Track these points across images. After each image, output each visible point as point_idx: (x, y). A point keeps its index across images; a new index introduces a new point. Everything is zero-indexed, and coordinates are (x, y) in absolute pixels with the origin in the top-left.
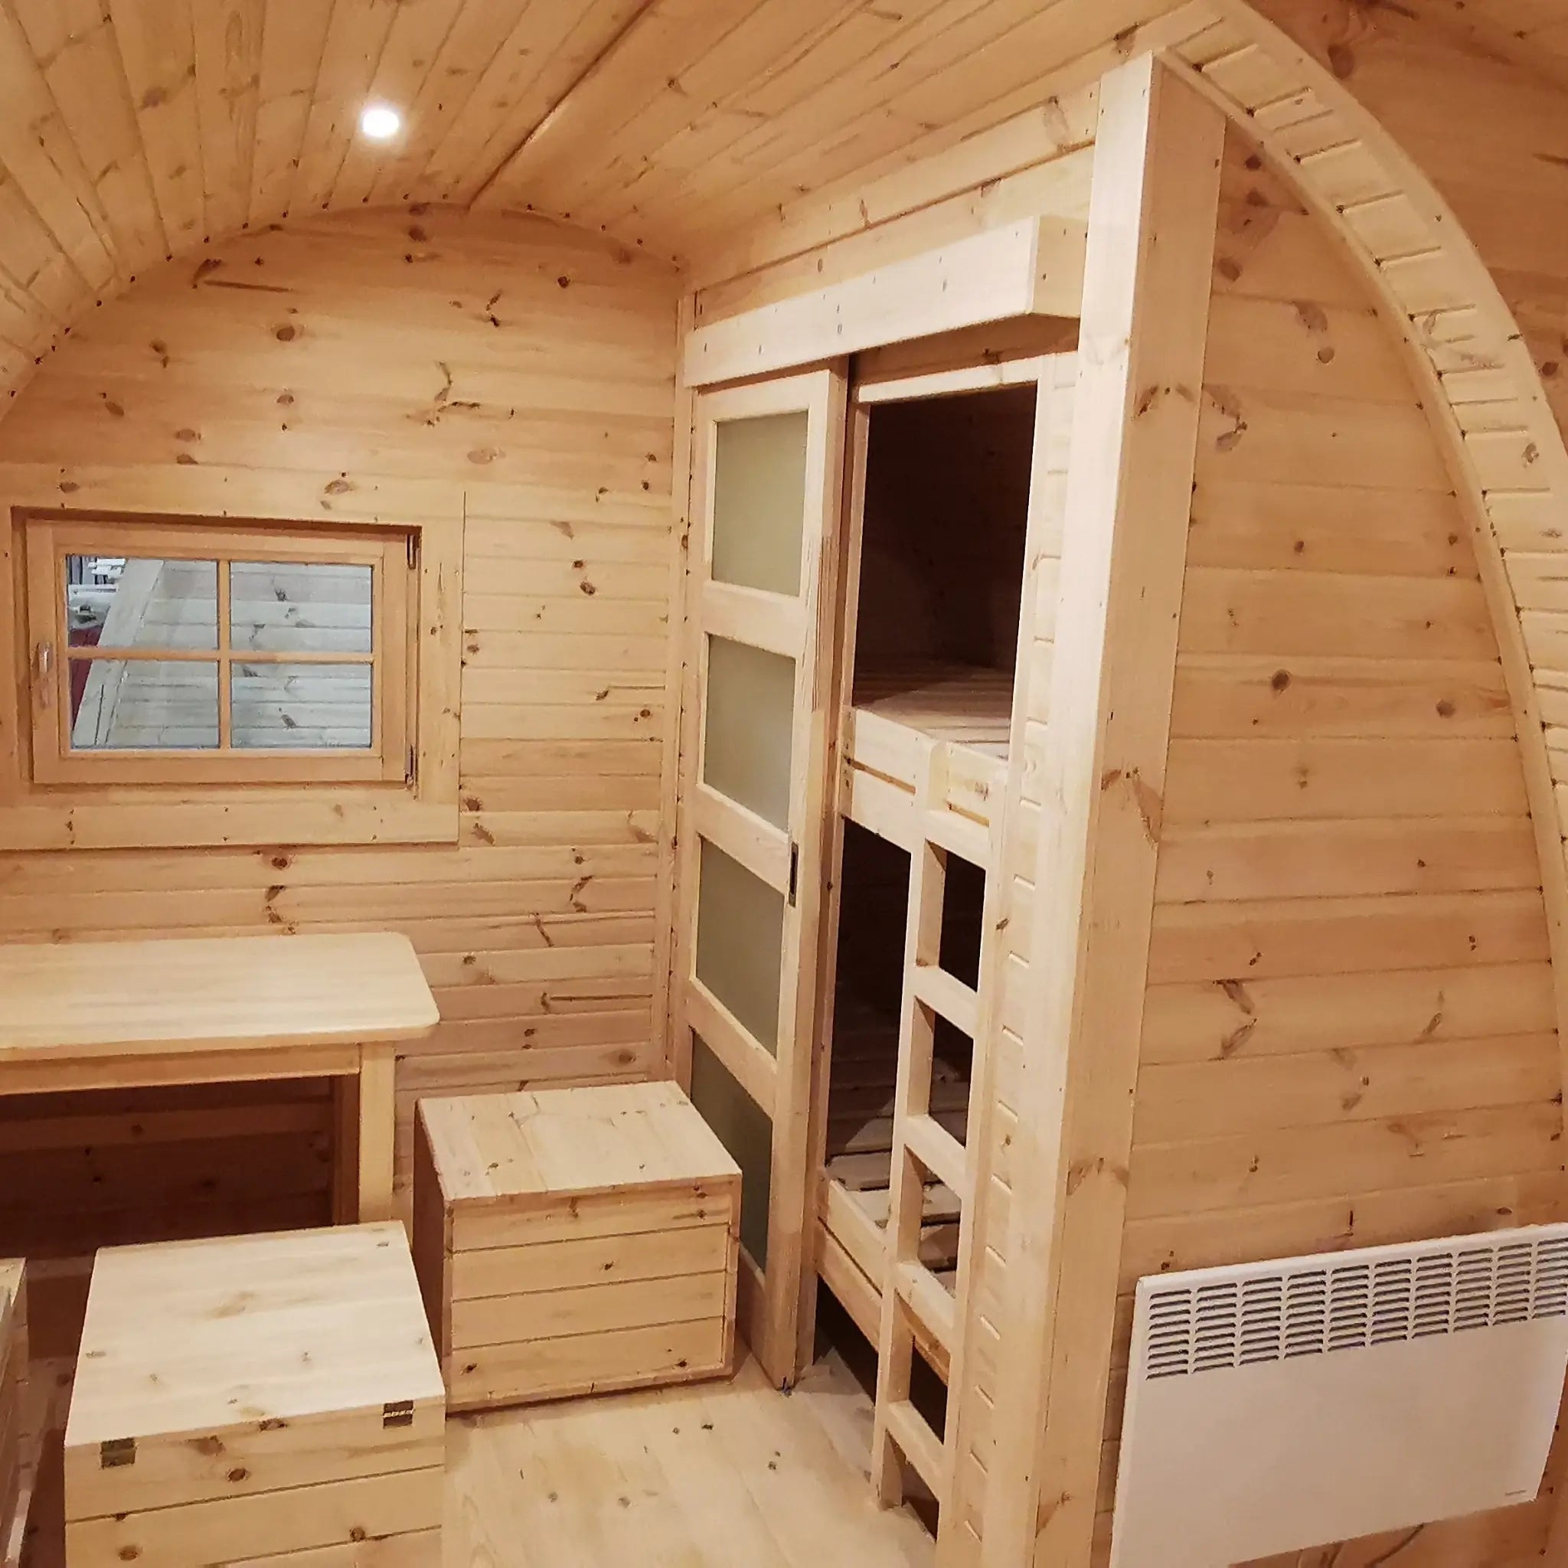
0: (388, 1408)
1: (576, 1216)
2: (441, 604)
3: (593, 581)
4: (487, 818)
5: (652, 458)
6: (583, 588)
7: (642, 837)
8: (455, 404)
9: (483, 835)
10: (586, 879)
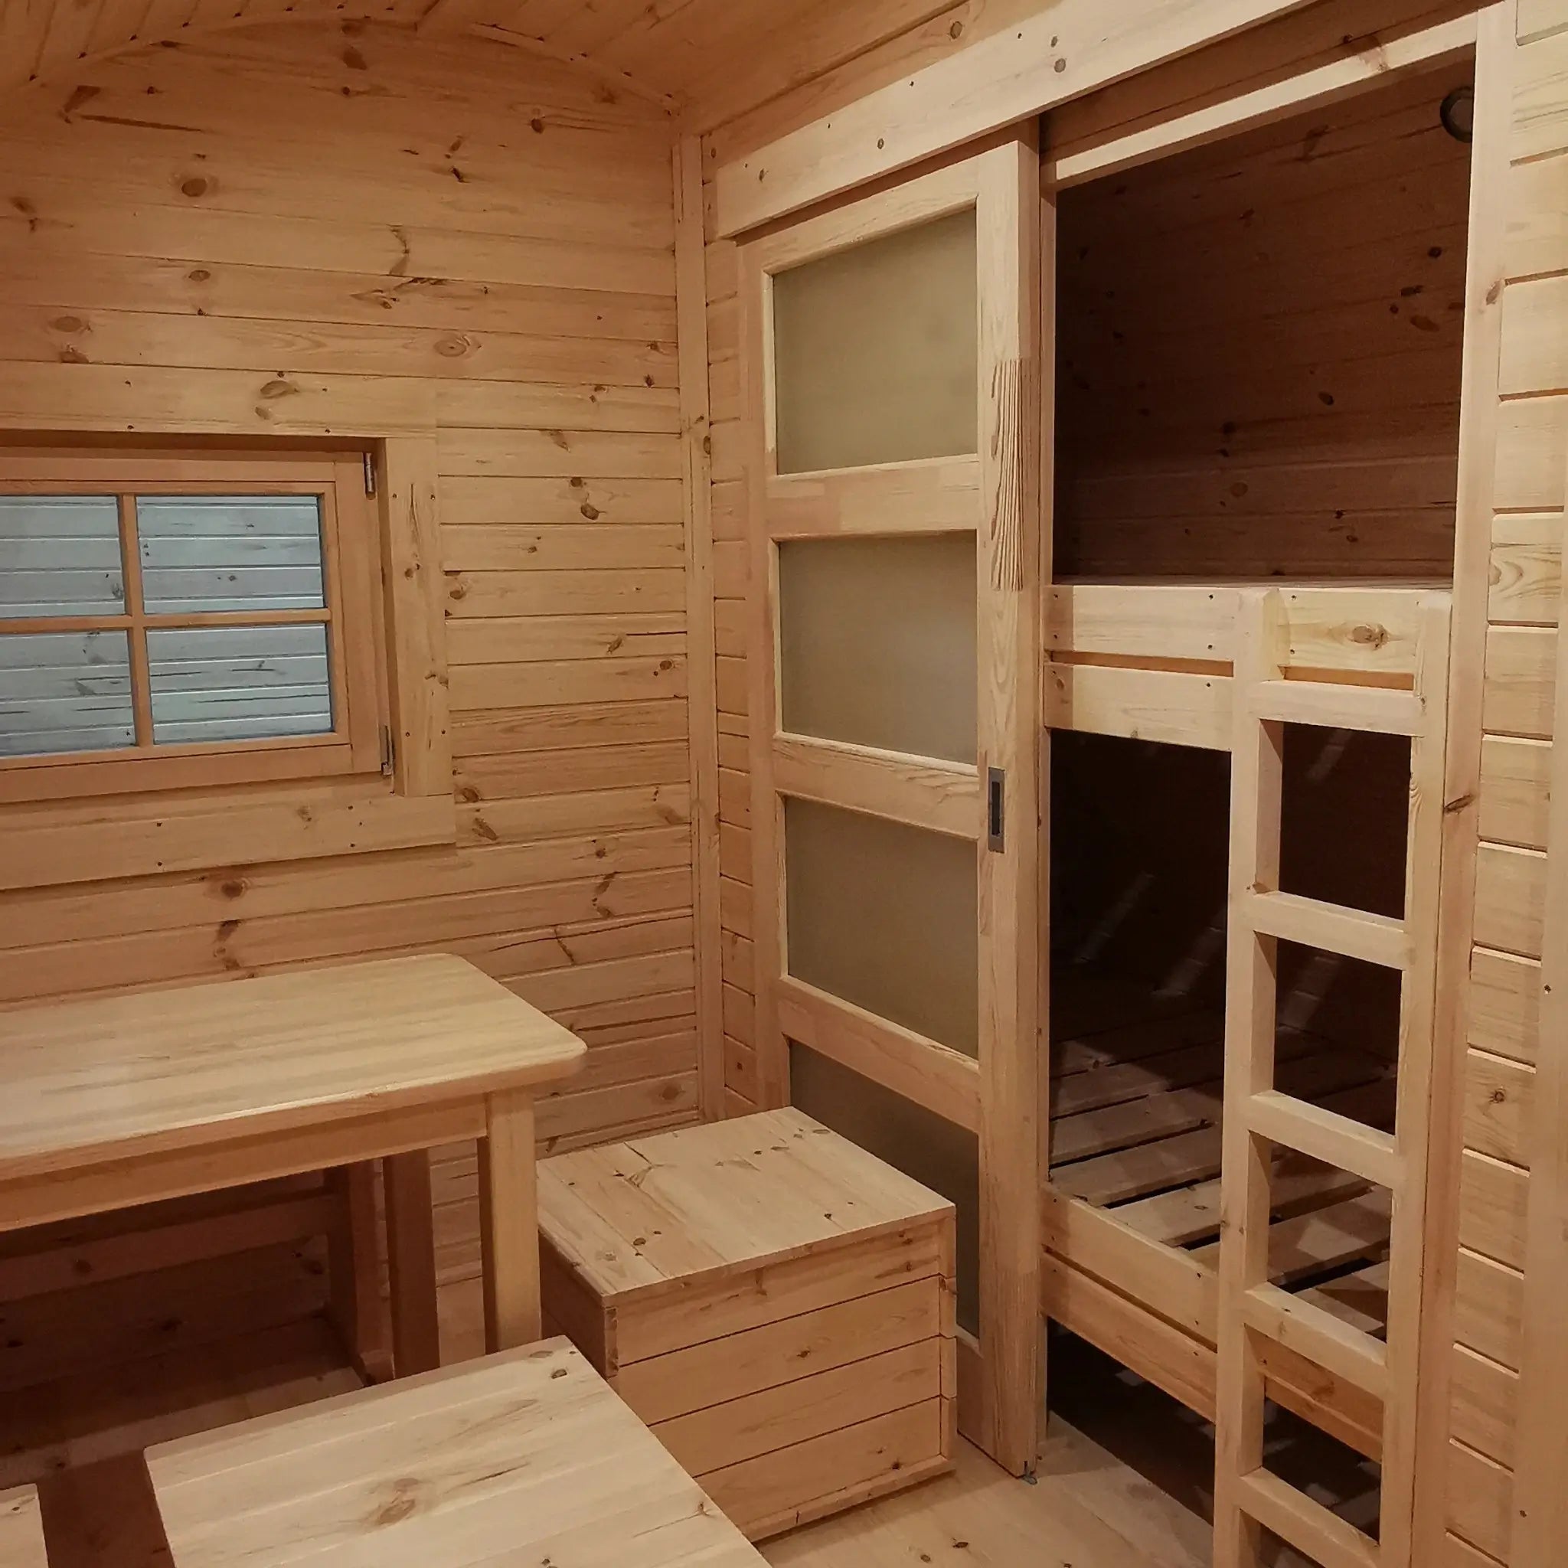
1: (764, 1293)
2: (416, 537)
3: (594, 502)
4: (491, 810)
5: (654, 346)
6: (584, 511)
7: (671, 818)
8: (415, 280)
10: (610, 876)
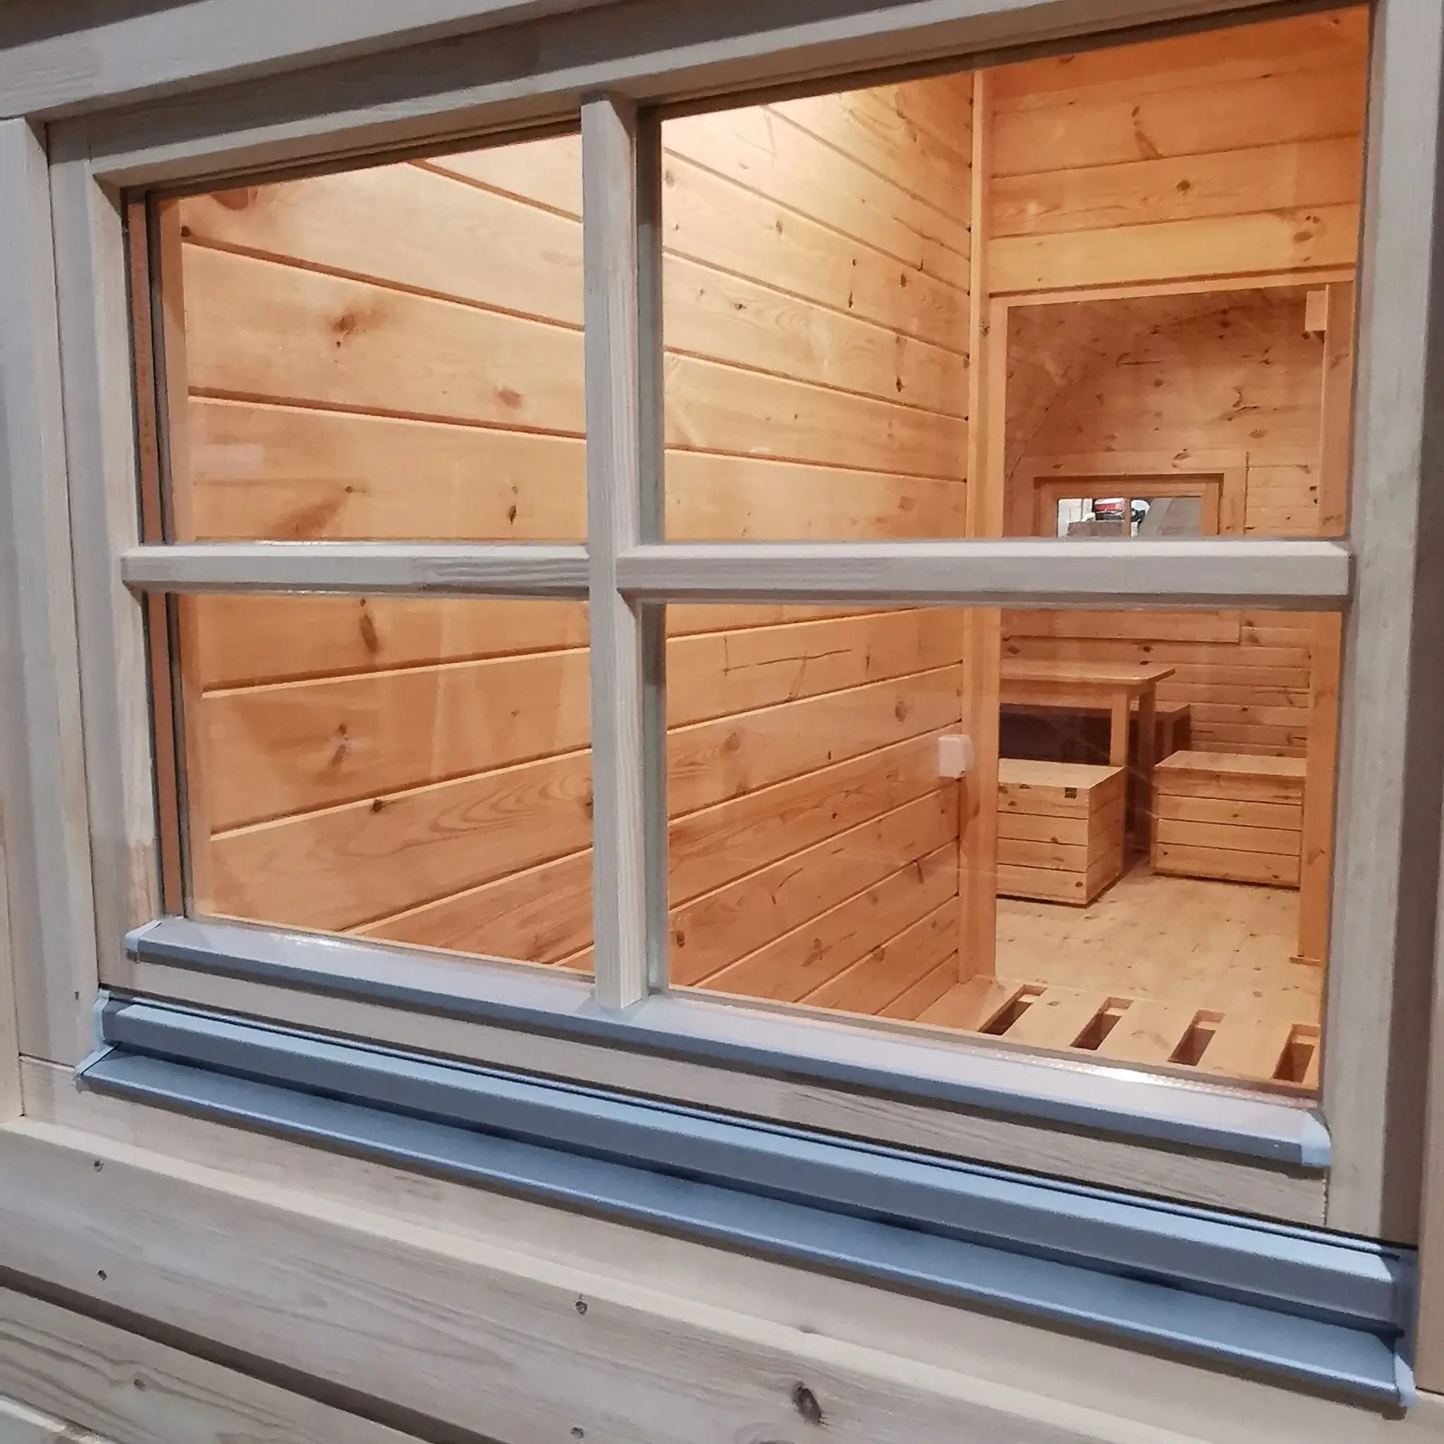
0: (1067, 789)
2: (1234, 513)
8: (1244, 408)
9: (1254, 640)
